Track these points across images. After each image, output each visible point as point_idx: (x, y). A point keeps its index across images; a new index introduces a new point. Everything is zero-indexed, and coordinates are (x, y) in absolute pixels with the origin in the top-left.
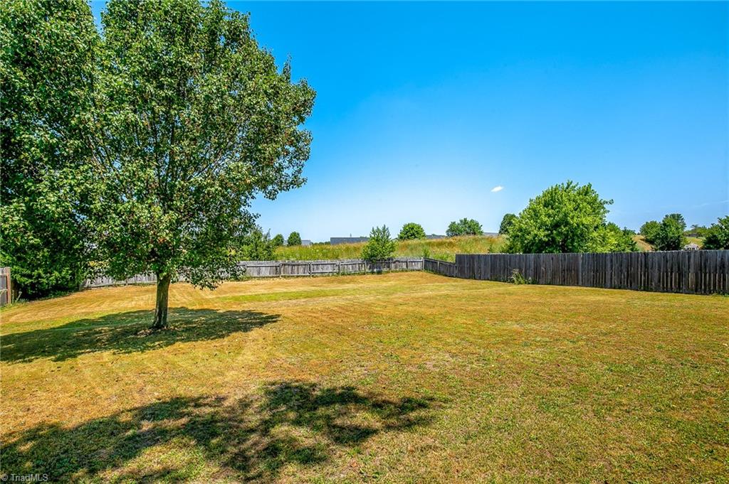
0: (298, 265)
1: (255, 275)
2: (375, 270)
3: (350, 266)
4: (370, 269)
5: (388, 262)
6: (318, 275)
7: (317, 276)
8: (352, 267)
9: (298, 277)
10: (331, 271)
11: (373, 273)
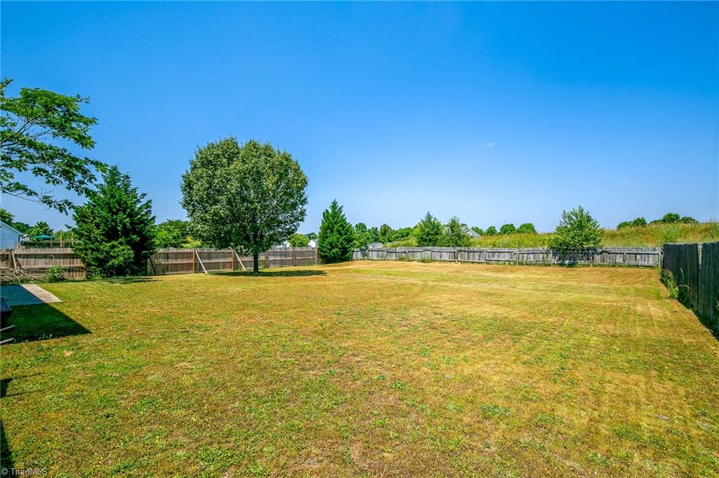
0: (474, 252)
1: (438, 258)
2: (567, 262)
3: (532, 255)
4: (560, 259)
5: (588, 254)
6: (494, 262)
7: (492, 264)
8: (534, 256)
9: (473, 263)
10: (507, 259)
11: (562, 265)
